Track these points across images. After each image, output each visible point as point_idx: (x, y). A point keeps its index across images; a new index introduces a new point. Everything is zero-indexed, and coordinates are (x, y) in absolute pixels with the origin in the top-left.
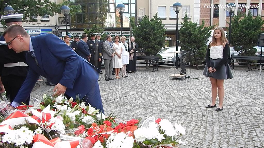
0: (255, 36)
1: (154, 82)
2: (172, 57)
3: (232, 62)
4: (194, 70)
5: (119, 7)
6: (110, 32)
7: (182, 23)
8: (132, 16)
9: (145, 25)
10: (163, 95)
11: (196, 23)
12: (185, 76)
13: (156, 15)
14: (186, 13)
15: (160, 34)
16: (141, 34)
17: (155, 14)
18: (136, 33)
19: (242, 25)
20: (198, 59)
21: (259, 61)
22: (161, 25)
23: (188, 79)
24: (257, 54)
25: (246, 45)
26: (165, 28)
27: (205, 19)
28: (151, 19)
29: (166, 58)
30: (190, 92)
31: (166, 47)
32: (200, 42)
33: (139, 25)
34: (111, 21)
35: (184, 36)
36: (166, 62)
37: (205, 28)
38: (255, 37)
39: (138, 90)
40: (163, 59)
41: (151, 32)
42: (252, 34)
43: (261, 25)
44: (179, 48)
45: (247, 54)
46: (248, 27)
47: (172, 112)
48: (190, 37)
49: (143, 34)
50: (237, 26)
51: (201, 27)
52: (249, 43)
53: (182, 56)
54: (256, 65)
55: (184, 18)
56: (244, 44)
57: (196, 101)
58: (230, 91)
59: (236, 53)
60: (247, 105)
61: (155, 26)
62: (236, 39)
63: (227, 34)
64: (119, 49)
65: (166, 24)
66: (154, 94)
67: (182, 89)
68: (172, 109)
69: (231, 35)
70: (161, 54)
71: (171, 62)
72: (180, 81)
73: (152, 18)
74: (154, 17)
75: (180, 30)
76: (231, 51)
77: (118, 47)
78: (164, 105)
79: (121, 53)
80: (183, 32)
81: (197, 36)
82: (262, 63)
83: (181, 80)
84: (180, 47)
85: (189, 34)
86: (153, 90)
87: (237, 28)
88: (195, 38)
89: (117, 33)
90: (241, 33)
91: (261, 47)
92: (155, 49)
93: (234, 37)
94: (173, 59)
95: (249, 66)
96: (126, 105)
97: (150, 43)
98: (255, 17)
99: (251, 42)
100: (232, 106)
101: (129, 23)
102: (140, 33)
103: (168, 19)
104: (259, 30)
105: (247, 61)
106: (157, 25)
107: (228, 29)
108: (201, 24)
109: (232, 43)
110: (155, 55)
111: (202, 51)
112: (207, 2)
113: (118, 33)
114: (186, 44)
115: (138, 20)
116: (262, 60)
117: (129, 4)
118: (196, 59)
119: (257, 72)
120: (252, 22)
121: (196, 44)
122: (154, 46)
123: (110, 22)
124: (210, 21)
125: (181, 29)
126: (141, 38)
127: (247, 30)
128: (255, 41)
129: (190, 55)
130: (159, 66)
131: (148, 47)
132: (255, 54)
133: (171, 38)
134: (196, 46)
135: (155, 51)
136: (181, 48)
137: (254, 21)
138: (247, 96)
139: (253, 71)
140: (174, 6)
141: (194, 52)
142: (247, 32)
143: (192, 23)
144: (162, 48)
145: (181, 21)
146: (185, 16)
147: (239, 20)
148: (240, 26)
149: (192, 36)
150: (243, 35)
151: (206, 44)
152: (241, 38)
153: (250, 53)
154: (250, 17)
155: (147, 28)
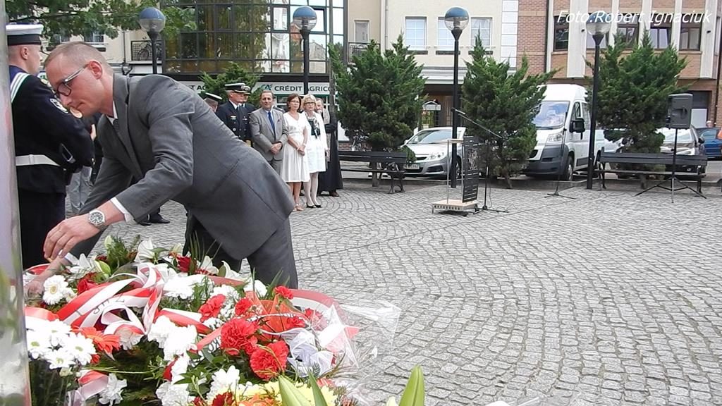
0: (660, 100)
1: (393, 221)
2: (441, 154)
3: (600, 169)
4: (500, 190)
5: (299, 16)
6: (275, 84)
7: (468, 64)
8: (335, 42)
9: (369, 66)
10: (415, 252)
11: (504, 63)
12: (476, 205)
13: (400, 39)
14: (479, 36)
15: (410, 92)
16: (359, 93)
17: (397, 37)
18: (346, 89)
19: (627, 72)
20: (510, 162)
21: (669, 168)
22: (412, 67)
23: (483, 214)
24: (664, 149)
25: (636, 123)
26: (424, 77)
27: (531, 53)
28: (387, 51)
29: (424, 158)
30: (488, 245)
31: (426, 128)
32: (516, 114)
33: (354, 66)
34: (277, 54)
35: (475, 98)
36: (425, 168)
37: (529, 77)
38: (659, 104)
39: (351, 242)
40: (417, 162)
41: (387, 86)
42: (653, 95)
43: (675, 73)
44: (461, 131)
45: (638, 148)
46: (643, 76)
47: (439, 296)
48: (489, 101)
49: (364, 91)
50: (614, 73)
51: (519, 75)
52: (643, 121)
53: (468, 151)
54: (662, 179)
55: (473, 50)
56: (630, 122)
57: (503, 268)
58: (590, 243)
59: (612, 147)
60: (632, 279)
61: (397, 69)
62: (611, 109)
63: (586, 96)
64: (299, 129)
65: (424, 66)
66: (393, 251)
67: (468, 238)
68: (440, 289)
69: (599, 98)
70: (412, 148)
71: (440, 168)
72: (462, 219)
73: (388, 49)
74: (394, 46)
75: (462, 83)
76: (597, 140)
77: (297, 127)
78: (419, 279)
79: (305, 141)
80: (471, 89)
81: (507, 98)
82: (676, 173)
83: (465, 216)
84: (464, 129)
85: (485, 92)
86: (390, 240)
87: (615, 80)
88: (504, 106)
89: (293, 89)
90: (624, 93)
91: (675, 130)
92: (395, 134)
93: (607, 104)
94: (444, 160)
95: (643, 180)
96: (318, 278)
97: (383, 116)
98: (660, 52)
99: (650, 116)
100: (594, 282)
101: (326, 61)
102: (357, 88)
103: (432, 53)
104: (671, 86)
105: (638, 168)
106: (402, 67)
107: (591, 82)
108: (520, 67)
109: (602, 117)
110: (395, 148)
111: (521, 138)
112: (538, 8)
113: (296, 89)
114: (479, 121)
115: (350, 54)
116: (677, 166)
117: (328, 9)
118: (504, 163)
119: (665, 195)
120: (654, 63)
121: (505, 121)
122: (394, 124)
123: (273, 58)
124: (543, 59)
125: (465, 79)
126: (360, 103)
127: (640, 83)
128: (659, 115)
129: (488, 150)
130: (406, 178)
131: (377, 128)
132: (660, 149)
133: (440, 106)
134: (506, 126)
135: (397, 138)
136: (466, 130)
137: (659, 61)
138: (635, 256)
139: (653, 192)
140: (449, 16)
141: (500, 143)
142: (638, 89)
143: (495, 63)
144: (416, 131)
145: (466, 58)
146: (475, 46)
147: (619, 59)
148: (623, 73)
149: (494, 98)
150: (630, 98)
151: (532, 122)
152: (624, 106)
153: (646, 146)
154: (647, 50)
155: (375, 75)
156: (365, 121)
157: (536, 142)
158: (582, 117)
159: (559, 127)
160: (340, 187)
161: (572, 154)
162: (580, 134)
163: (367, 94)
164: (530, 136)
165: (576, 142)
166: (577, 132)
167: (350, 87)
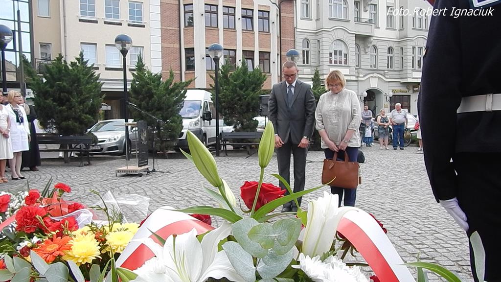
0: (254, 99)
2: (116, 138)
3: (223, 143)
7: (133, 74)
9: (58, 73)
11: (158, 74)
12: (147, 169)
14: (140, 55)
15: (92, 92)
16: (51, 92)
19: (234, 81)
20: (166, 141)
22: (91, 75)
24: (259, 129)
25: (242, 114)
28: (72, 63)
29: (104, 141)
32: (169, 108)
35: (139, 97)
36: (105, 148)
37: (175, 84)
38: (254, 101)
40: (99, 144)
41: (73, 87)
42: (250, 96)
43: (262, 83)
44: (131, 120)
45: (244, 129)
46: (243, 85)
48: (150, 99)
49: (55, 91)
50: (227, 82)
51: (168, 82)
52: (246, 112)
53: (140, 132)
56: (239, 113)
61: (81, 76)
62: (226, 105)
63: (212, 97)
69: (220, 98)
70: (95, 134)
72: (139, 179)
73: (73, 61)
74: (77, 59)
80: (136, 91)
81: (162, 97)
83: (141, 176)
85: (147, 93)
87: (228, 87)
88: (160, 102)
90: (234, 95)
91: (265, 117)
92: (81, 123)
93: (224, 102)
95: (248, 149)
99: (249, 109)
101: (16, 72)
102: (49, 89)
103: (102, 69)
104: (260, 90)
105: (245, 141)
106: (83, 74)
108: (168, 77)
109: (221, 111)
110: (82, 134)
115: (37, 68)
120: (249, 77)
122: (80, 116)
124: (180, 76)
127: (242, 89)
128: (255, 108)
131: (67, 119)
132: (256, 130)
133: (110, 107)
134: (162, 116)
135: (83, 126)
136: (135, 120)
137: (252, 76)
141: (158, 128)
142: (242, 92)
143: (152, 74)
146: (137, 61)
147: (230, 73)
148: (232, 83)
149: (153, 97)
150: (237, 98)
151: (180, 114)
152: (234, 103)
153: (249, 128)
154: (245, 69)
155: (63, 79)
156: (57, 114)
157: (183, 127)
158: (209, 110)
159: (195, 117)
160: (39, 165)
161: (205, 134)
162: (209, 122)
163: (58, 93)
164: (178, 122)
165: (207, 127)
166: (207, 120)
167: (43, 88)
